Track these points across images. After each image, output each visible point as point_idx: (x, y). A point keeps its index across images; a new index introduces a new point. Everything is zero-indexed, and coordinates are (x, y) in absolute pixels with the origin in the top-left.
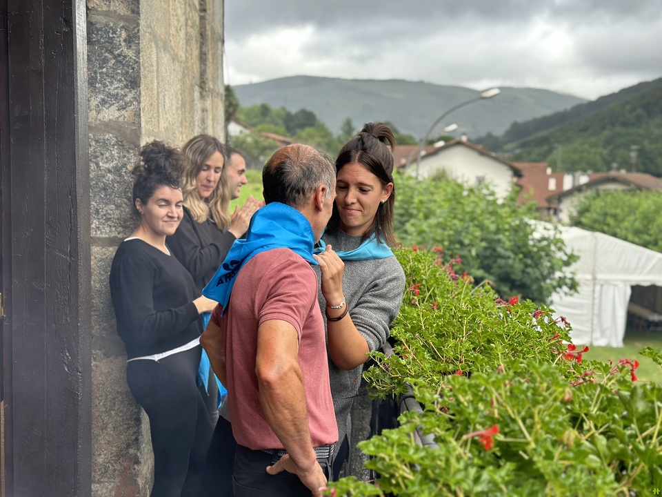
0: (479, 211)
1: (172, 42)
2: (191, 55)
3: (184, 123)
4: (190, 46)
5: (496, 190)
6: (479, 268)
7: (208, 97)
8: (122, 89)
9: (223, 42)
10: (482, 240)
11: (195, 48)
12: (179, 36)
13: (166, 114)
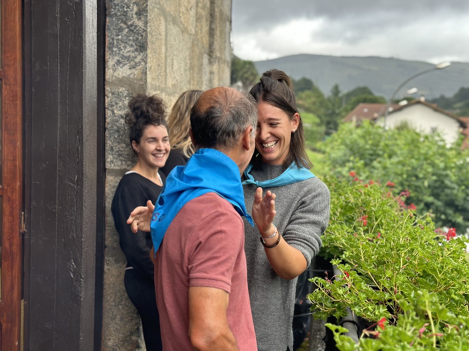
0: (431, 153)
1: (182, 19)
2: (201, 30)
3: (192, 82)
4: (200, 23)
5: (445, 137)
6: (430, 196)
7: (215, 62)
8: (133, 52)
9: (231, 22)
10: (433, 175)
11: (205, 25)
12: (189, 14)
13: (174, 73)
